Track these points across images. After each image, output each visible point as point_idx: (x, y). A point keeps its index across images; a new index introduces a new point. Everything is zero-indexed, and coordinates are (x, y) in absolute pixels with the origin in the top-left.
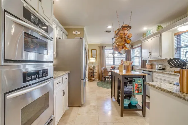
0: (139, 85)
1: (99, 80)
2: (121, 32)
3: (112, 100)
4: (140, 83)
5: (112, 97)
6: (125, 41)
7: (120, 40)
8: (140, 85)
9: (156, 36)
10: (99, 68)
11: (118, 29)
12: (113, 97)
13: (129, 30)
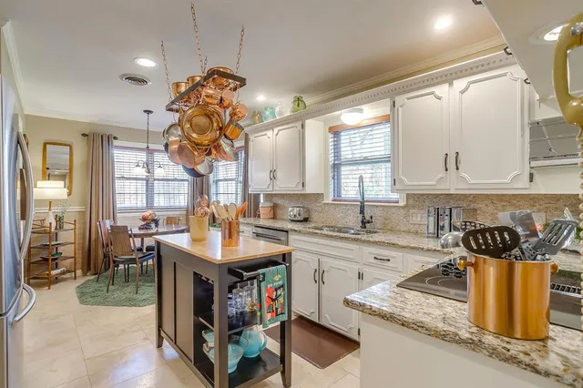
0: (276, 290)
1: (84, 274)
2: (211, 92)
3: (162, 355)
4: (281, 283)
5: (160, 345)
6: (221, 129)
7: (203, 121)
8: (280, 288)
9: (290, 125)
10: (84, 223)
11: (193, 78)
12: (166, 343)
13: (235, 89)
